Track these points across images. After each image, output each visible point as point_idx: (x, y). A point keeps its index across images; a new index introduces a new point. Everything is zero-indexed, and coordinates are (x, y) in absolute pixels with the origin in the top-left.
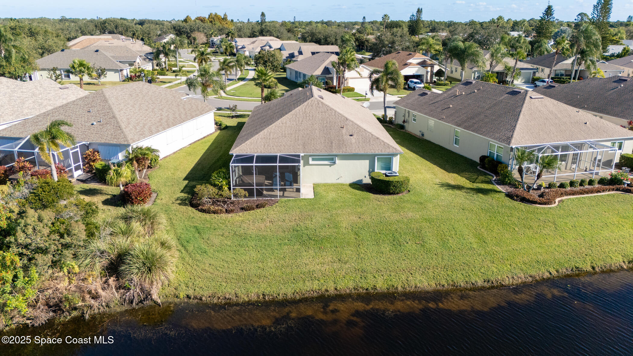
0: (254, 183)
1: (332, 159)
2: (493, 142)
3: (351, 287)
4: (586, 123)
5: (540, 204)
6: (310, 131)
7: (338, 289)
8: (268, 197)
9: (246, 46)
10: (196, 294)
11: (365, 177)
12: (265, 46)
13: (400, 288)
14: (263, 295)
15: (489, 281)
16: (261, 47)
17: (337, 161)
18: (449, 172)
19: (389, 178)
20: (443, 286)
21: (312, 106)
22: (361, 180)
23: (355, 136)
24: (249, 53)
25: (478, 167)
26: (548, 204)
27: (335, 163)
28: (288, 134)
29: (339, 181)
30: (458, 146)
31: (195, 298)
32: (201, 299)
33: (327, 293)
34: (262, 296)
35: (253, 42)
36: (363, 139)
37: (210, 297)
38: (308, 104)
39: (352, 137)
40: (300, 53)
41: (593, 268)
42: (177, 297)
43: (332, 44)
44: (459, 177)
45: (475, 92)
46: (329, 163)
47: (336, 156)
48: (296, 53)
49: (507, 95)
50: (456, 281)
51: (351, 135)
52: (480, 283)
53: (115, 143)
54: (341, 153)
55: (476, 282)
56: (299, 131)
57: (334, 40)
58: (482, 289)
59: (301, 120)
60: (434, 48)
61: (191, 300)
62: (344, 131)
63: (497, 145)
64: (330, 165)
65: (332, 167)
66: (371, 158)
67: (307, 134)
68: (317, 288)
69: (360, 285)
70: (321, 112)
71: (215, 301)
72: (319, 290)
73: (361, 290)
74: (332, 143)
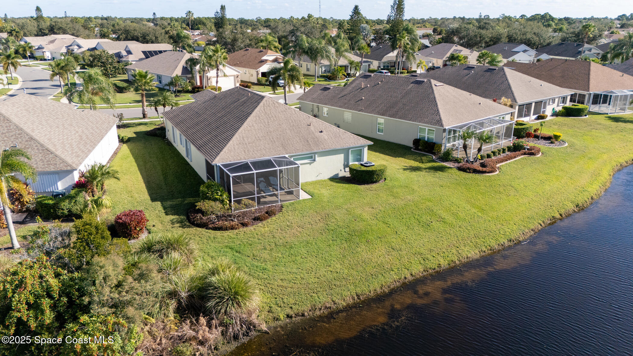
0: (254, 191)
1: (311, 157)
2: (422, 125)
3: (422, 270)
4: (480, 104)
5: (489, 173)
6: (281, 131)
7: (413, 274)
8: (270, 204)
9: (43, 46)
10: (296, 311)
11: (341, 170)
12: (71, 46)
13: (457, 262)
14: (357, 295)
15: (511, 240)
16: (67, 47)
17: (317, 159)
18: (396, 157)
19: (369, 168)
20: (484, 252)
21: (269, 106)
22: (338, 174)
23: (324, 132)
24: (51, 54)
25: (412, 150)
26: (494, 172)
27: (314, 160)
28: (262, 137)
29: (319, 178)
30: (383, 134)
31: (297, 315)
32: (303, 315)
33: (407, 280)
34: (356, 298)
35: (52, 42)
36: (333, 134)
37: (310, 310)
38: (264, 104)
39: (322, 134)
40: (129, 52)
41: (561, 215)
42: (277, 319)
43: (152, 42)
44: (408, 161)
45: (379, 84)
46: (309, 162)
47: (315, 153)
48: (124, 53)
49: (412, 85)
50: (492, 246)
51: (321, 132)
52: (507, 243)
53: (52, 170)
54: (321, 150)
55: (504, 243)
56: (271, 132)
57: (154, 38)
58: (510, 247)
59: (266, 122)
60: (273, 45)
61: (294, 319)
62: (312, 128)
63: (427, 128)
64: (310, 164)
65: (312, 164)
66: (345, 151)
67: (280, 135)
68: (398, 277)
69: (429, 266)
70: (282, 112)
71: (318, 313)
72: (400, 279)
73: (430, 271)
74: (308, 141)
